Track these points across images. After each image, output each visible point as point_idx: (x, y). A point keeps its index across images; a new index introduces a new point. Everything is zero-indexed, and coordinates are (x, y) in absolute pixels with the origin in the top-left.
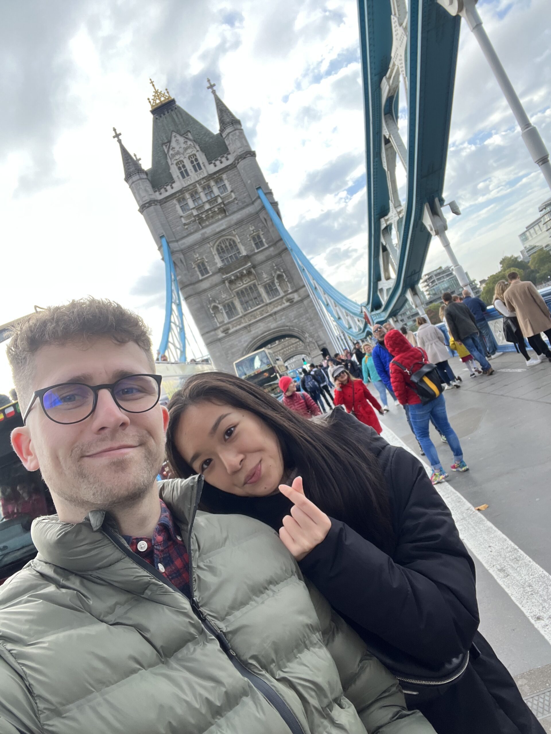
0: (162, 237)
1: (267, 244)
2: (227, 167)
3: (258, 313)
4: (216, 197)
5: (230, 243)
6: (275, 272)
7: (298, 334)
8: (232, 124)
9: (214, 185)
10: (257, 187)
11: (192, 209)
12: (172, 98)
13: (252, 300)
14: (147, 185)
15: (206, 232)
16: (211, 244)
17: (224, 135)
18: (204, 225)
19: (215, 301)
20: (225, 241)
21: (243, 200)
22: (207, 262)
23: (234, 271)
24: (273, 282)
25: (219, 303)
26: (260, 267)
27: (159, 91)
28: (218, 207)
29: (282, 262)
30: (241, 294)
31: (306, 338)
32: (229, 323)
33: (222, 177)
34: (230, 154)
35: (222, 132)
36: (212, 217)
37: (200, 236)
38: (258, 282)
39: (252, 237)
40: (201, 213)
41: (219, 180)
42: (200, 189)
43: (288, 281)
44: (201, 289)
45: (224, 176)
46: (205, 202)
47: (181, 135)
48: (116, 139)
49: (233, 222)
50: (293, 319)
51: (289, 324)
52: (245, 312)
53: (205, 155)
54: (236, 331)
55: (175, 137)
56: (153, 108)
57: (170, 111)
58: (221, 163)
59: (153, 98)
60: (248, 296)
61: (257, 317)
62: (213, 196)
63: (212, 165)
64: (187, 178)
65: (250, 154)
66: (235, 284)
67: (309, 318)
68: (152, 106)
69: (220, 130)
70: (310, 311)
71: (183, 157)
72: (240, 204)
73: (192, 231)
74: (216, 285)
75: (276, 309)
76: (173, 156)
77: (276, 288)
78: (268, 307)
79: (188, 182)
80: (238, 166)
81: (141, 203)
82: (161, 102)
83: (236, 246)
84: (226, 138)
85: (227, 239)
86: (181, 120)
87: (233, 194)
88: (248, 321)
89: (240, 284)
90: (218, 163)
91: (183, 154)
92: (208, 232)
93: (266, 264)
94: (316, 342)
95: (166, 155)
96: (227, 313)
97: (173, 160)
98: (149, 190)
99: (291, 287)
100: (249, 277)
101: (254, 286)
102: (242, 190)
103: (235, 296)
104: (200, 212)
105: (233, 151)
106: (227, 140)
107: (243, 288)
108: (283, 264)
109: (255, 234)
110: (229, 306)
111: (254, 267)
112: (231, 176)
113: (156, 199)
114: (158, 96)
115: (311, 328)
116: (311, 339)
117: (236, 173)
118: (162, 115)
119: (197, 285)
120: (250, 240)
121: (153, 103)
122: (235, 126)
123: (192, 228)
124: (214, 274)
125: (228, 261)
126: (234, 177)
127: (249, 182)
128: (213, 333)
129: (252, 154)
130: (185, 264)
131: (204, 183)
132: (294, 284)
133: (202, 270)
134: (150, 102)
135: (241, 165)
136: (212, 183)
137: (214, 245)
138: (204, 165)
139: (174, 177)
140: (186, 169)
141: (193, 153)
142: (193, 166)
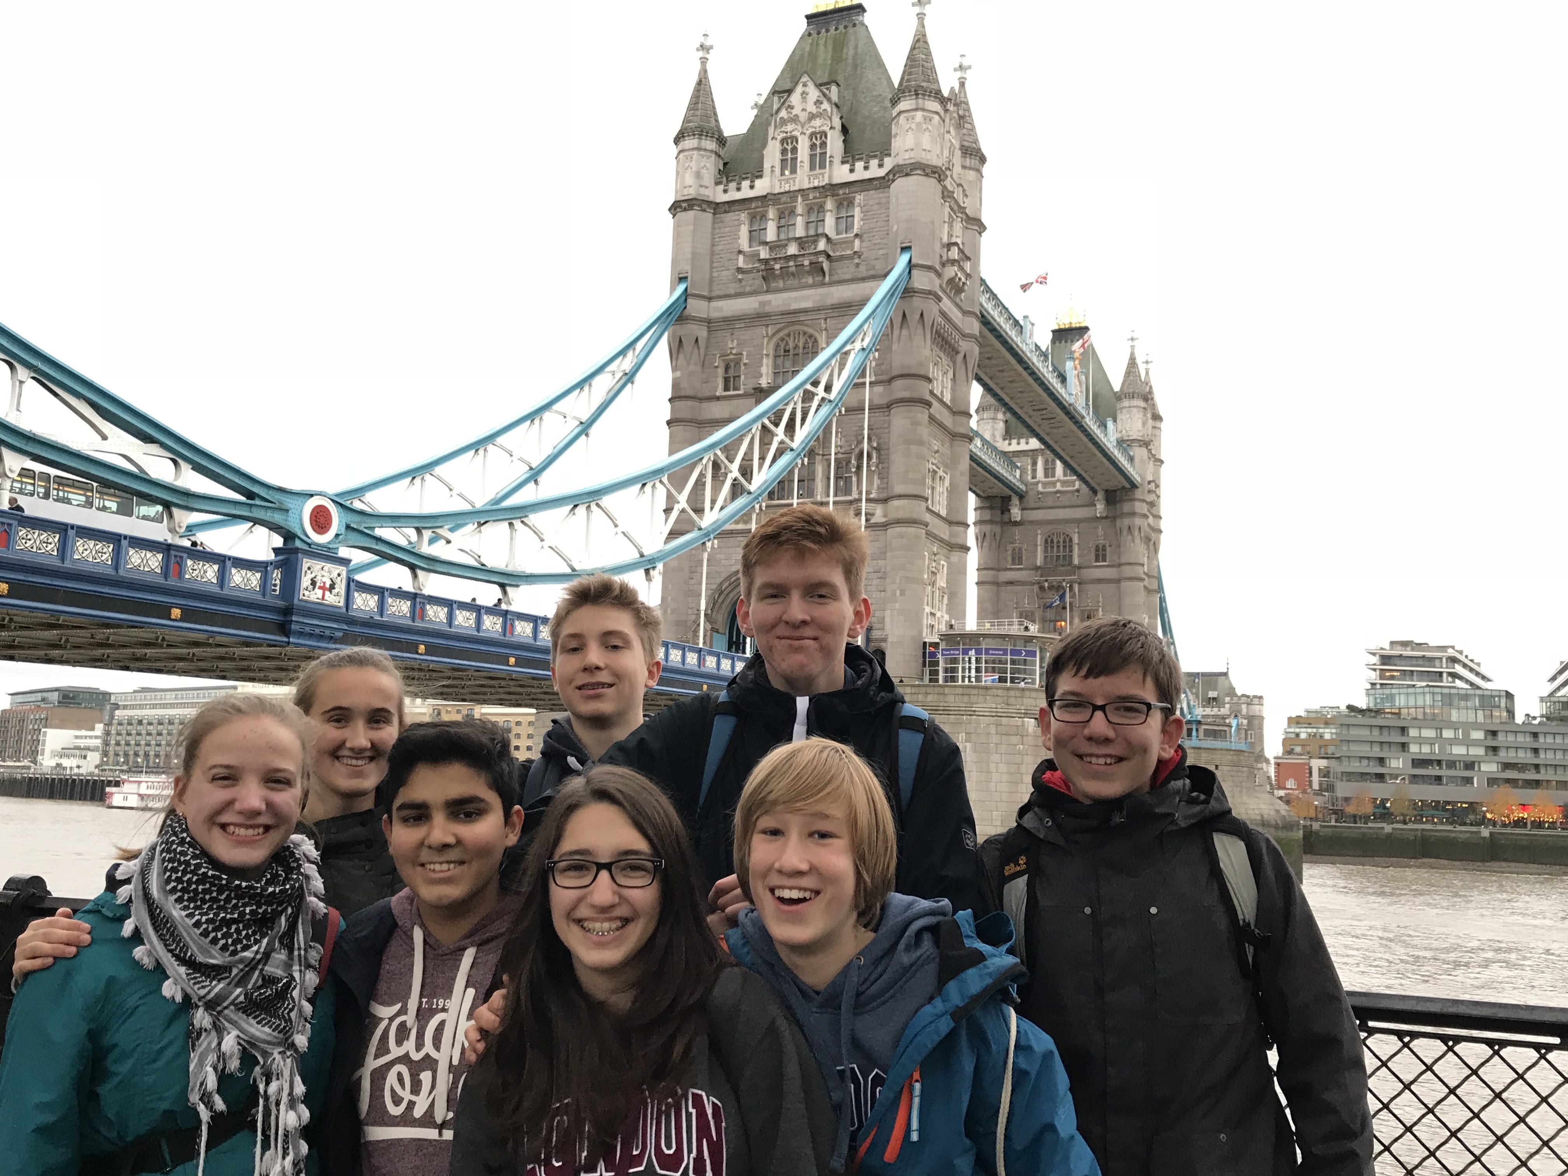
0: (682, 279)
2: (871, 180)
9: (831, 211)
10: (904, 245)
11: (763, 244)
16: (769, 331)
18: (773, 285)
20: (799, 333)
24: (849, 464)
28: (814, 257)
33: (854, 198)
34: (889, 155)
36: (793, 275)
37: (756, 305)
38: (819, 448)
40: (775, 259)
41: (845, 203)
42: (800, 208)
44: (708, 417)
45: (859, 198)
46: (794, 239)
47: (819, 86)
49: (829, 301)
53: (845, 140)
55: (805, 85)
56: (816, 11)
57: (841, 27)
58: (866, 168)
63: (847, 167)
64: (788, 176)
71: (801, 132)
72: (862, 268)
73: (748, 289)
77: (851, 477)
79: (787, 185)
80: (890, 187)
81: (679, 196)
85: (805, 333)
87: (857, 242)
90: (859, 165)
91: (803, 126)
92: (773, 303)
93: (852, 417)
97: (778, 131)
98: (706, 175)
102: (878, 241)
104: (774, 256)
105: (895, 154)
106: (896, 123)
117: (884, 201)
118: (824, 30)
119: (705, 405)
123: (751, 282)
124: (746, 395)
126: (876, 207)
127: (895, 228)
130: (702, 351)
131: (815, 198)
132: (887, 483)
133: (729, 378)
135: (897, 187)
136: (829, 204)
137: (774, 335)
138: (830, 161)
139: (765, 166)
140: (796, 158)
141: (822, 128)
142: (811, 156)
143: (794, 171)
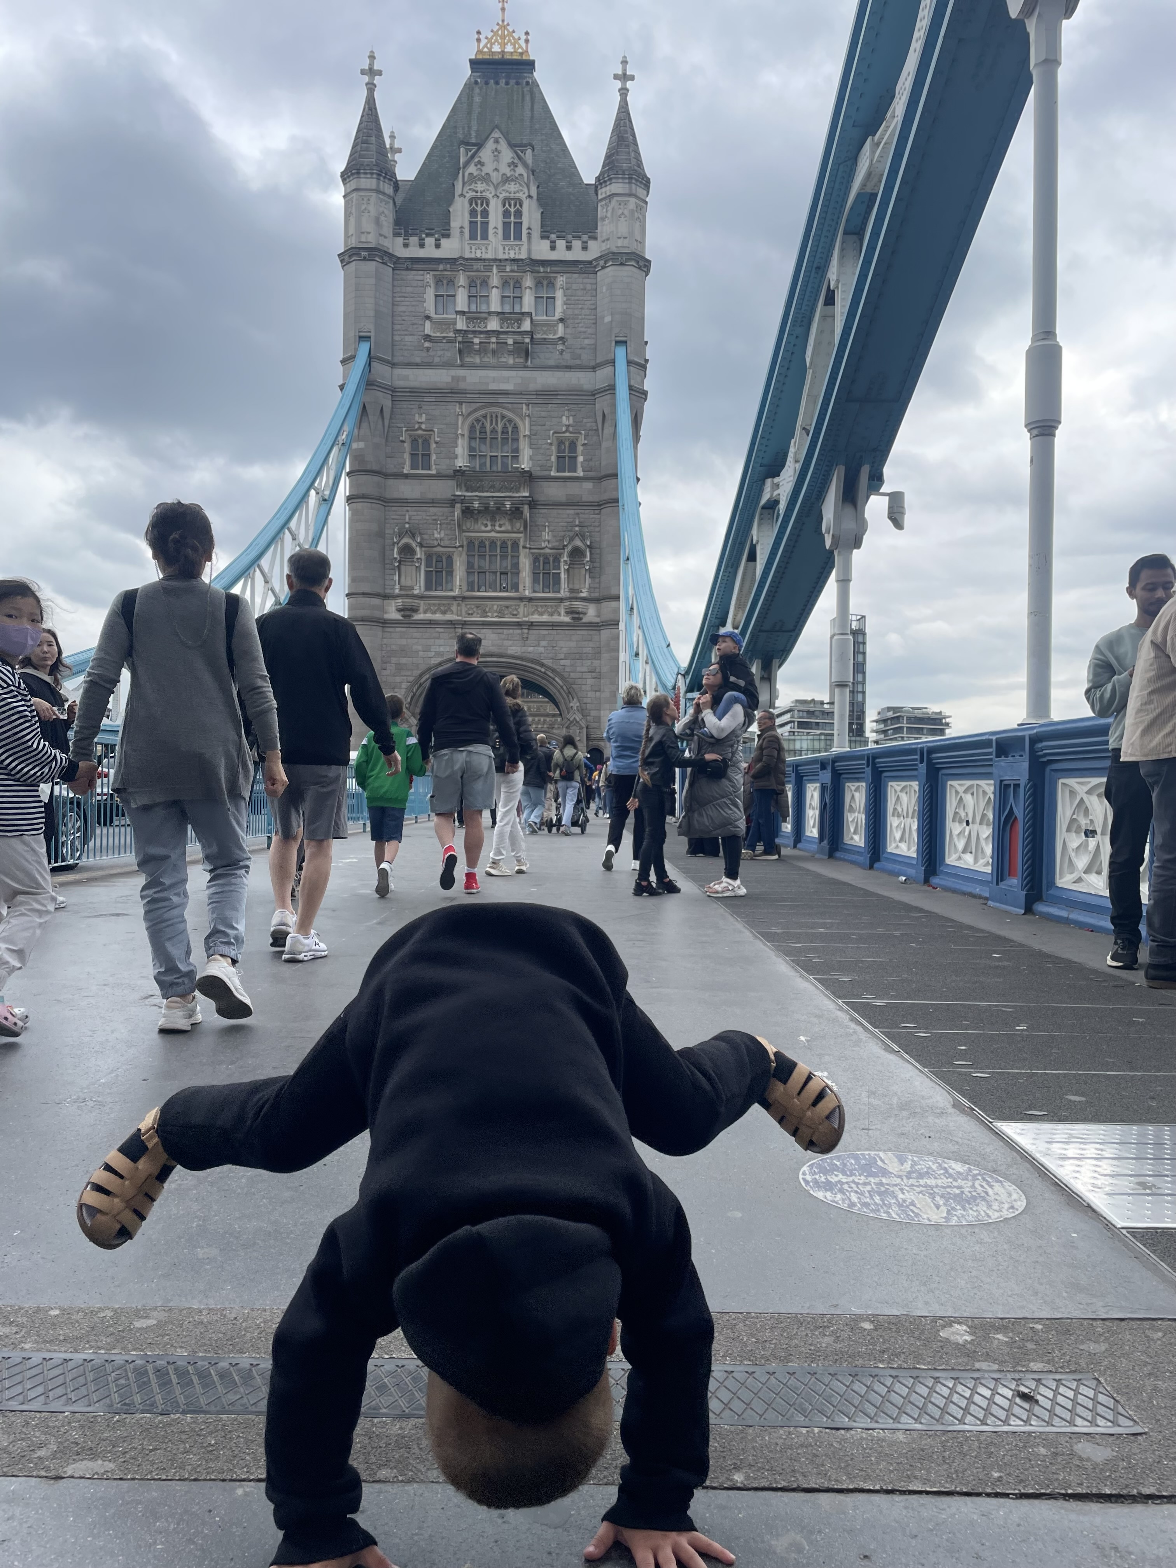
0: (362, 338)
1: (583, 471)
2: (575, 263)
3: (495, 607)
4: (523, 314)
5: (505, 427)
6: (571, 539)
7: (557, 694)
8: (630, 178)
9: (531, 288)
10: (618, 339)
11: (457, 313)
12: (531, 58)
13: (495, 573)
14: (386, 212)
15: (464, 378)
16: (465, 409)
17: (603, 192)
18: (468, 359)
19: (413, 536)
20: (497, 416)
21: (578, 351)
22: (436, 443)
23: (487, 492)
24: (557, 560)
25: (421, 545)
26: (545, 511)
27: (510, 29)
28: (518, 338)
29: (597, 524)
30: (476, 548)
31: (569, 709)
32: (421, 597)
33: (555, 278)
34: (596, 239)
35: (601, 184)
36: (494, 352)
37: (449, 380)
38: (525, 541)
39: (558, 438)
40: (474, 332)
41: (545, 283)
42: (495, 280)
43: (590, 571)
44: (396, 495)
45: (561, 280)
46: (494, 312)
47: (512, 146)
48: (366, 79)
49: (532, 387)
50: (562, 656)
51: (548, 662)
52: (468, 591)
53: (542, 213)
54: (431, 623)
55: (497, 141)
56: (480, 57)
57: (512, 82)
58: (569, 248)
59: (490, 35)
60: (490, 562)
61: (489, 614)
62: (517, 309)
63: (546, 244)
64: (479, 241)
65: (638, 262)
66: (476, 520)
67: (597, 670)
68: (480, 52)
69: (598, 179)
70: (605, 656)
71: (493, 194)
72: (567, 356)
73: (437, 360)
74: (433, 502)
75: (536, 618)
76: (473, 179)
77: (559, 574)
78: (522, 604)
79: (479, 252)
80: (599, 273)
81: (353, 243)
82: (503, 52)
83: (517, 439)
84: (603, 203)
85: (503, 417)
86: (528, 113)
87: (561, 325)
88: (464, 613)
89: (486, 526)
90: (561, 244)
91: (496, 188)
92: (469, 380)
93: (560, 511)
94: (587, 728)
95: (459, 169)
96: (428, 573)
97: (467, 188)
98: (385, 223)
99: (590, 587)
100: (510, 520)
101: (512, 547)
102: (583, 330)
103: (462, 546)
104: (471, 329)
105: (604, 238)
106: (602, 206)
107: (488, 538)
108: (597, 529)
109: (567, 434)
110: (439, 560)
111: (533, 504)
112: (574, 286)
113: (391, 251)
114: (503, 37)
115: (590, 694)
116: (578, 717)
117: (589, 287)
118: (492, 81)
119: (391, 482)
120: (551, 444)
121: (486, 46)
122: (634, 186)
123: (439, 353)
124: (439, 476)
125: (483, 465)
126: (580, 293)
127: (608, 319)
128: (376, 601)
129: (642, 263)
130: (387, 422)
131: (512, 271)
132: (600, 583)
133: (418, 454)
134: (479, 40)
135: (608, 275)
136: (528, 281)
137: (469, 414)
138: (529, 233)
139: (453, 224)
140: (487, 223)
141: (517, 195)
142: (504, 223)
143: (485, 236)
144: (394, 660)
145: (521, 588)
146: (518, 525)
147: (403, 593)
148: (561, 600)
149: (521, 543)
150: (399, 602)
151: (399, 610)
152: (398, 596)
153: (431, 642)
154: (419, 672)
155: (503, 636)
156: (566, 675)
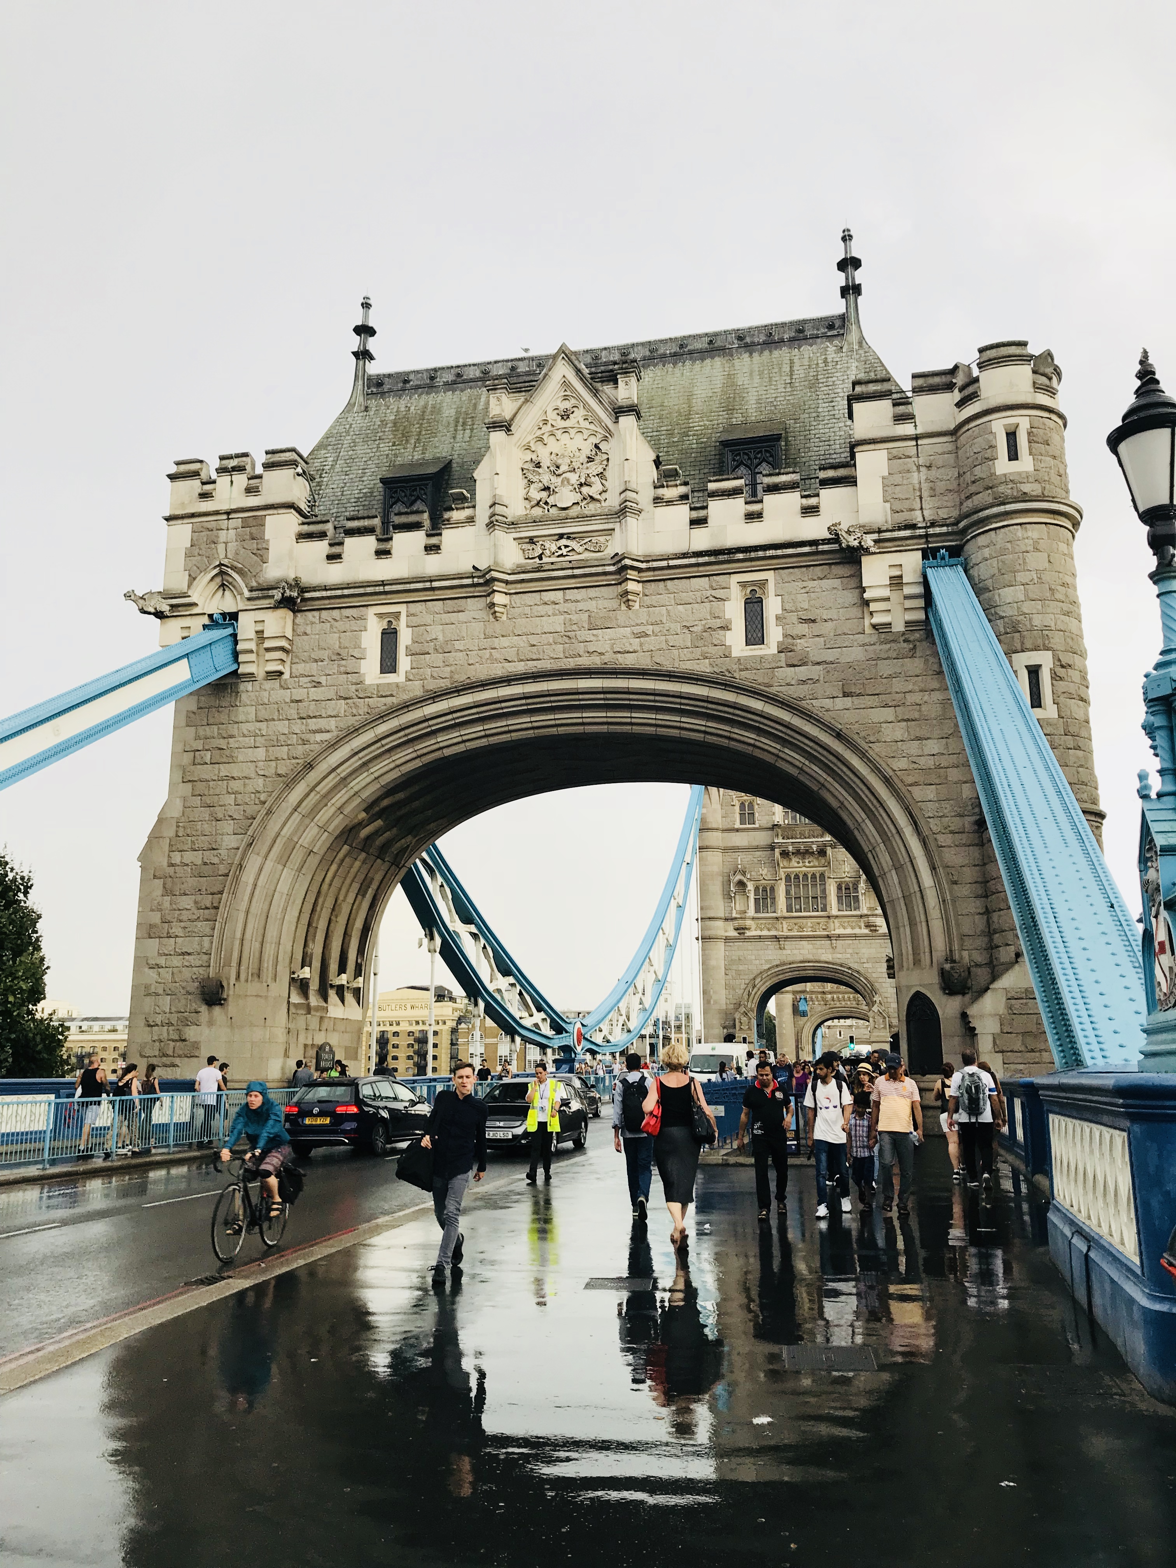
3: (809, 924)
7: (864, 990)
13: (808, 898)
19: (744, 873)
22: (759, 805)
23: (799, 838)
24: (855, 885)
25: (750, 880)
30: (793, 880)
31: (872, 1002)
32: (752, 919)
38: (830, 873)
44: (731, 844)
50: (864, 960)
51: (855, 966)
52: (788, 912)
54: (759, 938)
60: (804, 890)
61: (805, 929)
66: (791, 860)
74: (758, 848)
75: (841, 931)
77: (857, 896)
78: (830, 921)
88: (785, 930)
89: (798, 863)
94: (887, 1016)
96: (757, 901)
100: (817, 859)
101: (820, 877)
103: (781, 879)
107: (801, 872)
110: (765, 890)
111: (834, 845)
115: (889, 989)
116: (880, 1008)
119: (726, 834)
124: (762, 828)
125: (794, 819)
128: (720, 923)
133: (746, 814)
144: (734, 967)
145: (828, 909)
146: (823, 861)
147: (738, 916)
148: (861, 916)
149: (826, 875)
150: (736, 923)
151: (736, 929)
152: (736, 918)
153: (761, 952)
154: (752, 976)
155: (817, 946)
156: (868, 975)
